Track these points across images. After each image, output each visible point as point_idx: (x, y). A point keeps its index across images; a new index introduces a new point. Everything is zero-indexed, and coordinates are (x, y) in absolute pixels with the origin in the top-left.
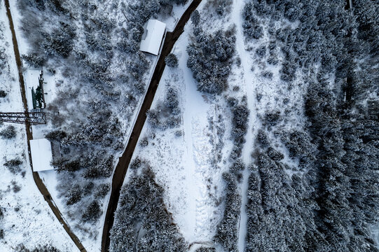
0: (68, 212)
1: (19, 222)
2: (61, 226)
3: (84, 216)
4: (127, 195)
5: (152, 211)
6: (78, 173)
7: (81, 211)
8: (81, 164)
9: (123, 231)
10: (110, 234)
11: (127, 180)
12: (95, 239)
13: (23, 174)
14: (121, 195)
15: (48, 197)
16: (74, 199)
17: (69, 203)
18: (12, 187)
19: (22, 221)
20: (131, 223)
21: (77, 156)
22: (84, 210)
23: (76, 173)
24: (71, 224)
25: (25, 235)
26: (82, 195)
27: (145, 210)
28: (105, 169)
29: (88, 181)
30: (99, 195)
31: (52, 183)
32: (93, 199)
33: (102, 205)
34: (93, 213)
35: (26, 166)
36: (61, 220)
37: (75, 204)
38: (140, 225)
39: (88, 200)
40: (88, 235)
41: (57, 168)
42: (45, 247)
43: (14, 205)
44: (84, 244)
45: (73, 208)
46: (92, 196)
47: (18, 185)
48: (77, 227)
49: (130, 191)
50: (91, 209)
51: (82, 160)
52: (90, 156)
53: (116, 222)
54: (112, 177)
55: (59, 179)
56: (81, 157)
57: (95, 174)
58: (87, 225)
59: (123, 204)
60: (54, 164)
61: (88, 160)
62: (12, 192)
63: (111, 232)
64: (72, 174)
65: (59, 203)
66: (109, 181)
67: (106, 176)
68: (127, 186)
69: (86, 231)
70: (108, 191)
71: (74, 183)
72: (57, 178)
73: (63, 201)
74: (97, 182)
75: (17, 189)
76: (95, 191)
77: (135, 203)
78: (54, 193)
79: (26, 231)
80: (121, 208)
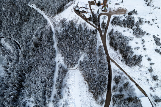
0: (127, 79)
1: (145, 75)
2: (128, 74)
3: (120, 78)
4: (104, 88)
5: (93, 81)
7: (122, 80)
8: (127, 101)
9: (104, 73)
10: (109, 72)
11: (105, 94)
12: (114, 70)
13: (151, 95)
14: (107, 88)
15: (137, 85)
16: (126, 85)
17: (128, 83)
18: (154, 90)
19: (144, 76)
20: (101, 76)
21: (130, 105)
22: (121, 81)
23: (128, 97)
24: (124, 75)
25: (141, 71)
26: (123, 87)
27: (96, 82)
28: (116, 99)
29: (122, 93)
30: (116, 87)
31: (138, 92)
32: (118, 85)
33: (114, 83)
34: (117, 80)
35: (152, 100)
36: (129, 76)
37: (125, 83)
38: (97, 75)
39: (120, 85)
40: (117, 71)
41: (137, 98)
42: (132, 66)
43: (150, 82)
44: (118, 68)
45: (125, 81)
46: (119, 87)
47: (152, 91)
48: (122, 74)
49: (103, 89)
50: (118, 81)
51: (127, 103)
52: (124, 105)
53: (107, 76)
54: (112, 95)
55: (135, 94)
56: (128, 105)
57: (120, 96)
58: (118, 75)
59: (105, 84)
60: (140, 101)
61: (124, 103)
62: (153, 87)
63: (108, 73)
64: (130, 96)
65: (132, 83)
66: (113, 94)
67: (114, 96)
68: (105, 92)
69: (119, 73)
70: (112, 89)
71: (128, 92)
72: (136, 94)
73: (130, 84)
74: (118, 93)
75: (151, 88)
76: (118, 89)
77: (100, 84)
78: (135, 87)
79: (141, 72)
80: (106, 82)
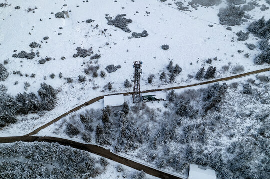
0: (75, 116)
1: (75, 89)
2: (67, 111)
3: (71, 125)
4: (81, 155)
5: (66, 175)
6: (101, 122)
7: (75, 124)
8: (107, 124)
9: (56, 152)
10: (55, 142)
11: (92, 155)
12: (54, 132)
13: (103, 91)
14: (82, 151)
15: (87, 104)
16: (83, 119)
17: (81, 116)
18: (96, 86)
19: (75, 91)
20: (60, 159)
21: (112, 121)
22: (75, 126)
23: (101, 121)
24: (67, 118)
25: (66, 92)
26: (85, 124)
27: (68, 169)
28: (102, 139)
29: (95, 128)
30: (84, 135)
31: (97, 107)
32: (82, 131)
33: (76, 137)
34: (73, 131)
35: (108, 92)
36: (72, 111)
37: (80, 120)
38: (57, 165)
39: (82, 128)
40: (58, 127)
41: (105, 109)
42: (56, 103)
43: (86, 87)
44: (52, 126)
45: (78, 119)
46: (84, 131)
47: (97, 89)
48: (65, 121)
49: (84, 157)
50: (75, 130)
51: (109, 124)
52: (111, 129)
53: (63, 147)
54: (96, 144)
55: (98, 111)
56: (112, 124)
57: (99, 132)
58: (64, 127)
59: (75, 152)
60: (108, 107)
61: (109, 128)
62: (94, 86)
63: (57, 143)
64: (100, 118)
65: (83, 111)
66: (93, 142)
67: (97, 141)
68: (88, 155)
69: (61, 126)
70: (86, 142)
71: (95, 119)
72: (99, 109)
73: (83, 113)
74: (93, 134)
75: (94, 88)
76: (87, 133)
77: (75, 161)
78: (89, 108)
79: (69, 93)
80: (72, 151)
